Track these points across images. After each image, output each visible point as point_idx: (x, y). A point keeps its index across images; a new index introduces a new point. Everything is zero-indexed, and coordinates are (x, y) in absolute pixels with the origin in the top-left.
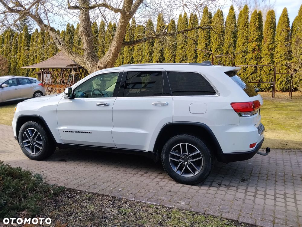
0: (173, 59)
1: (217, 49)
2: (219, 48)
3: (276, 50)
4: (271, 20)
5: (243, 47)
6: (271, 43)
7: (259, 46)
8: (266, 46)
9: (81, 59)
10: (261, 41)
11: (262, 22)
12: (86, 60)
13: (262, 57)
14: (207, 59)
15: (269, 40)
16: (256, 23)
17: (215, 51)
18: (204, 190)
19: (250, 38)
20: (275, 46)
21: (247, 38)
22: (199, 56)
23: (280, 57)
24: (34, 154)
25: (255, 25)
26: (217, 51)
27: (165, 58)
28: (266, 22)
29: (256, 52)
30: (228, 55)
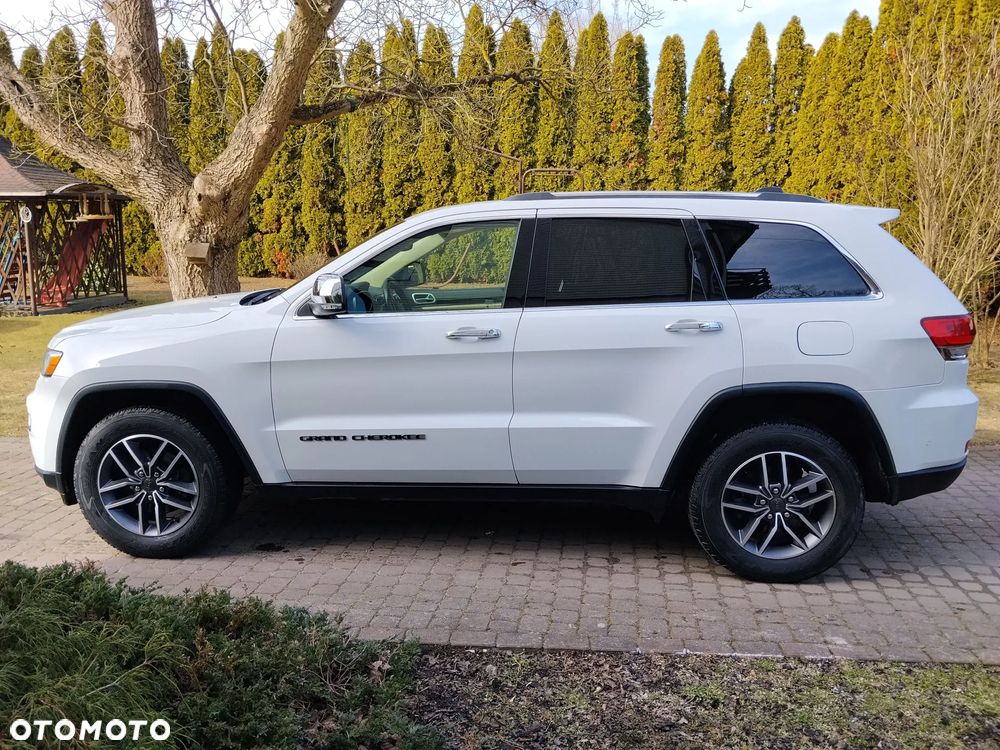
0: (373, 175)
1: (517, 149)
2: (524, 146)
3: (689, 158)
4: (673, 67)
5: (595, 144)
6: (674, 138)
7: (641, 144)
8: (661, 146)
9: (120, 164)
10: (645, 131)
11: (647, 69)
12: (143, 169)
13: (651, 178)
14: (487, 181)
15: (670, 127)
16: (630, 73)
17: (512, 154)
18: (842, 592)
19: (615, 120)
20: (685, 148)
21: (606, 118)
22: (458, 168)
23: (702, 179)
24: (154, 533)
25: (627, 78)
26: (516, 153)
27: (346, 170)
28: (659, 72)
29: (633, 164)
30: (552, 168)
